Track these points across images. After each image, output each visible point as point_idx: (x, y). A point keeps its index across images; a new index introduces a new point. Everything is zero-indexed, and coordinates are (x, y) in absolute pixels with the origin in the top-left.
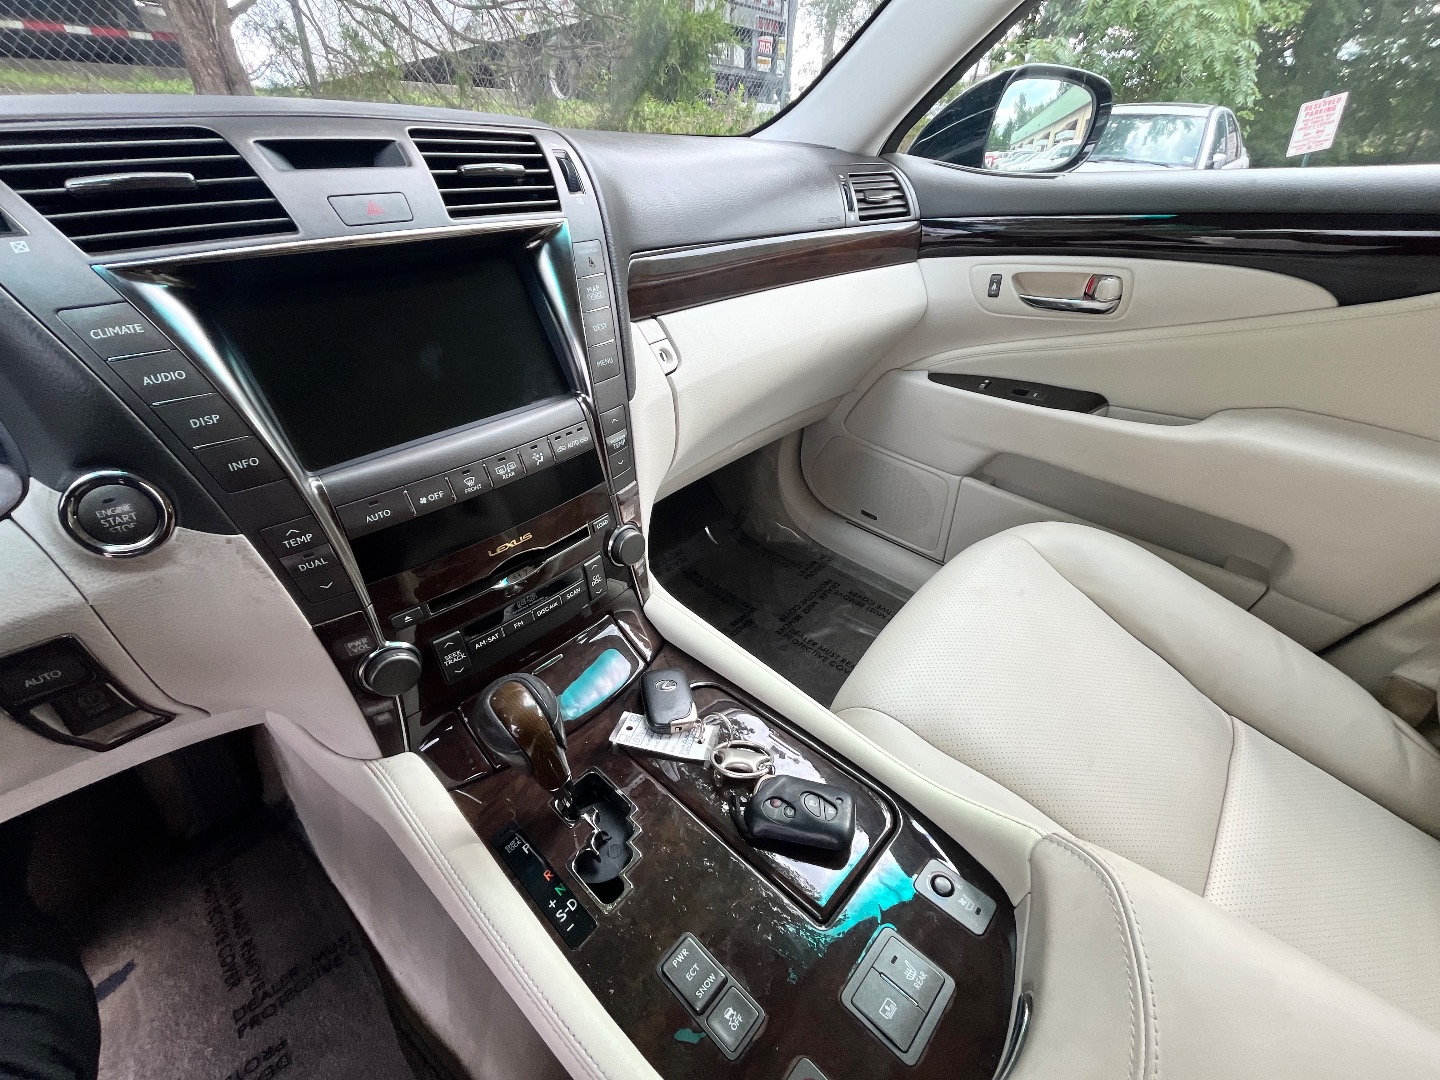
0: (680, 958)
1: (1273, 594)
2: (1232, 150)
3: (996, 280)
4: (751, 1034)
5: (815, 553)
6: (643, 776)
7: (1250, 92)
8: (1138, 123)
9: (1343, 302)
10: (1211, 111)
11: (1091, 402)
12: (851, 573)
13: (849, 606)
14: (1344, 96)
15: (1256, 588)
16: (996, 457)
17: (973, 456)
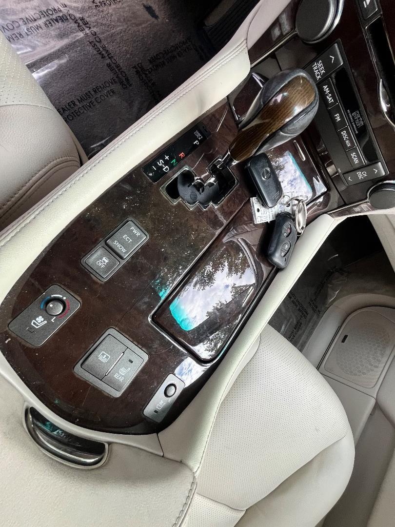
0: (135, 231)
4: (94, 273)
5: (321, 308)
6: (225, 222)
12: (311, 324)
13: (295, 322)
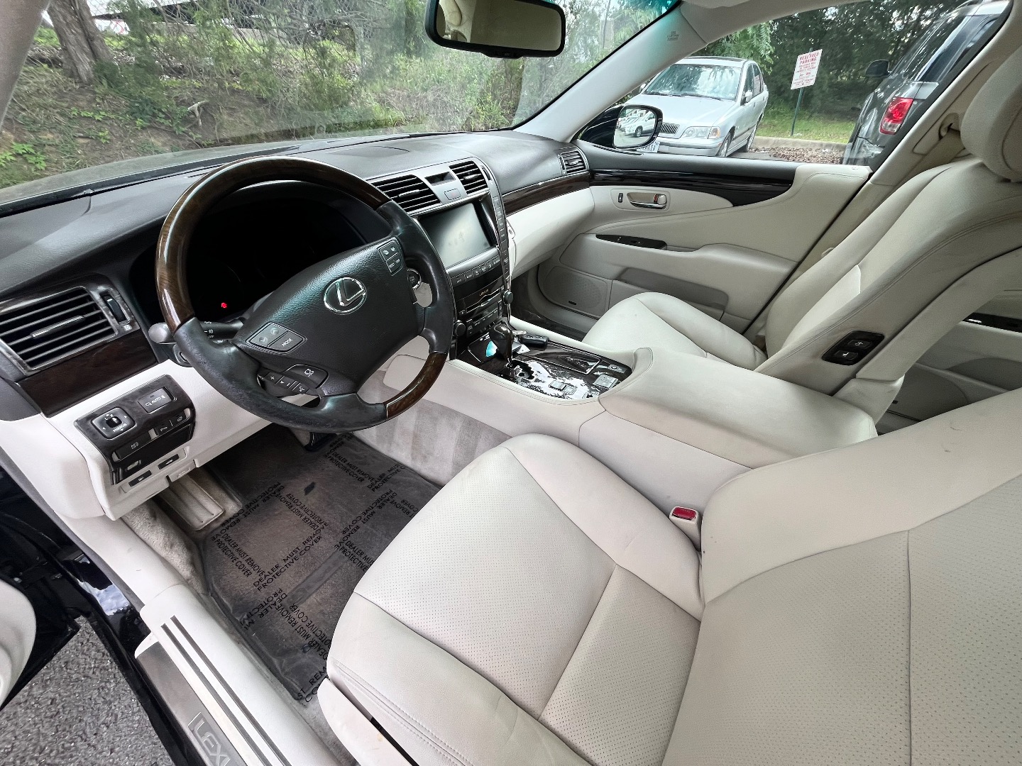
1: (725, 314)
2: (757, 90)
3: (621, 195)
7: (768, 48)
8: (703, 69)
9: (735, 204)
10: (744, 64)
11: (660, 245)
14: (820, 51)
15: (720, 312)
16: (626, 270)
17: (616, 270)
